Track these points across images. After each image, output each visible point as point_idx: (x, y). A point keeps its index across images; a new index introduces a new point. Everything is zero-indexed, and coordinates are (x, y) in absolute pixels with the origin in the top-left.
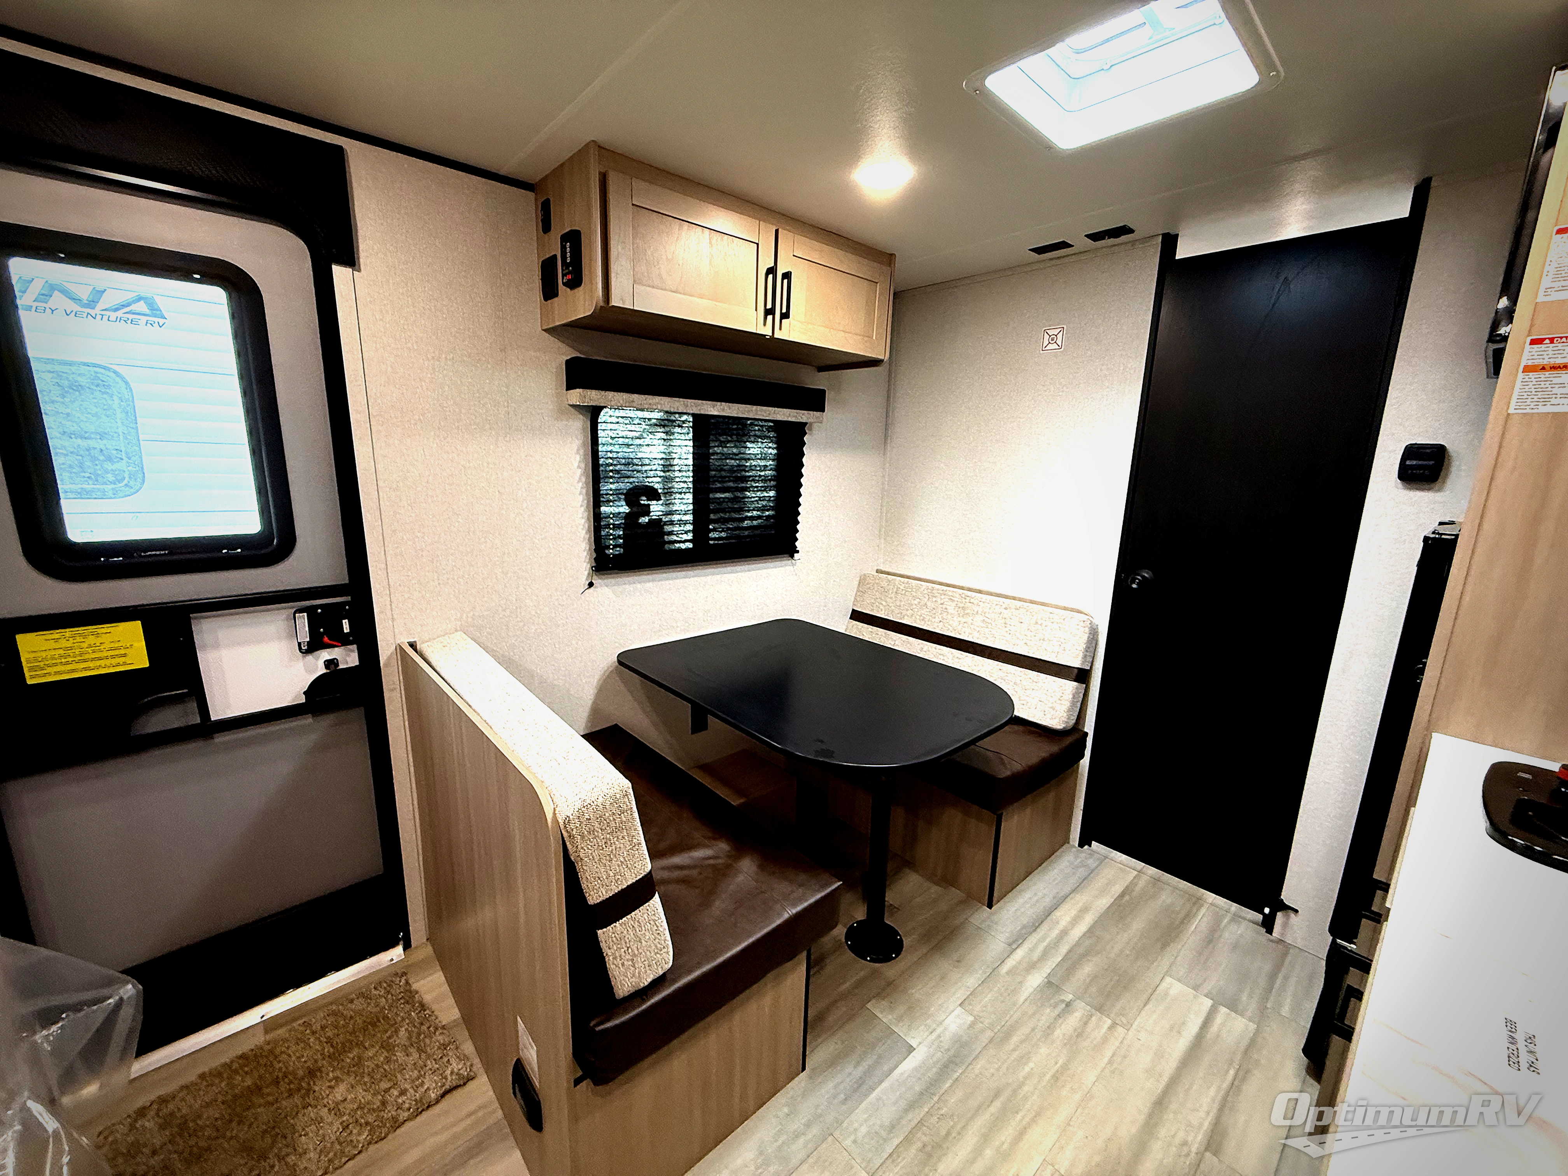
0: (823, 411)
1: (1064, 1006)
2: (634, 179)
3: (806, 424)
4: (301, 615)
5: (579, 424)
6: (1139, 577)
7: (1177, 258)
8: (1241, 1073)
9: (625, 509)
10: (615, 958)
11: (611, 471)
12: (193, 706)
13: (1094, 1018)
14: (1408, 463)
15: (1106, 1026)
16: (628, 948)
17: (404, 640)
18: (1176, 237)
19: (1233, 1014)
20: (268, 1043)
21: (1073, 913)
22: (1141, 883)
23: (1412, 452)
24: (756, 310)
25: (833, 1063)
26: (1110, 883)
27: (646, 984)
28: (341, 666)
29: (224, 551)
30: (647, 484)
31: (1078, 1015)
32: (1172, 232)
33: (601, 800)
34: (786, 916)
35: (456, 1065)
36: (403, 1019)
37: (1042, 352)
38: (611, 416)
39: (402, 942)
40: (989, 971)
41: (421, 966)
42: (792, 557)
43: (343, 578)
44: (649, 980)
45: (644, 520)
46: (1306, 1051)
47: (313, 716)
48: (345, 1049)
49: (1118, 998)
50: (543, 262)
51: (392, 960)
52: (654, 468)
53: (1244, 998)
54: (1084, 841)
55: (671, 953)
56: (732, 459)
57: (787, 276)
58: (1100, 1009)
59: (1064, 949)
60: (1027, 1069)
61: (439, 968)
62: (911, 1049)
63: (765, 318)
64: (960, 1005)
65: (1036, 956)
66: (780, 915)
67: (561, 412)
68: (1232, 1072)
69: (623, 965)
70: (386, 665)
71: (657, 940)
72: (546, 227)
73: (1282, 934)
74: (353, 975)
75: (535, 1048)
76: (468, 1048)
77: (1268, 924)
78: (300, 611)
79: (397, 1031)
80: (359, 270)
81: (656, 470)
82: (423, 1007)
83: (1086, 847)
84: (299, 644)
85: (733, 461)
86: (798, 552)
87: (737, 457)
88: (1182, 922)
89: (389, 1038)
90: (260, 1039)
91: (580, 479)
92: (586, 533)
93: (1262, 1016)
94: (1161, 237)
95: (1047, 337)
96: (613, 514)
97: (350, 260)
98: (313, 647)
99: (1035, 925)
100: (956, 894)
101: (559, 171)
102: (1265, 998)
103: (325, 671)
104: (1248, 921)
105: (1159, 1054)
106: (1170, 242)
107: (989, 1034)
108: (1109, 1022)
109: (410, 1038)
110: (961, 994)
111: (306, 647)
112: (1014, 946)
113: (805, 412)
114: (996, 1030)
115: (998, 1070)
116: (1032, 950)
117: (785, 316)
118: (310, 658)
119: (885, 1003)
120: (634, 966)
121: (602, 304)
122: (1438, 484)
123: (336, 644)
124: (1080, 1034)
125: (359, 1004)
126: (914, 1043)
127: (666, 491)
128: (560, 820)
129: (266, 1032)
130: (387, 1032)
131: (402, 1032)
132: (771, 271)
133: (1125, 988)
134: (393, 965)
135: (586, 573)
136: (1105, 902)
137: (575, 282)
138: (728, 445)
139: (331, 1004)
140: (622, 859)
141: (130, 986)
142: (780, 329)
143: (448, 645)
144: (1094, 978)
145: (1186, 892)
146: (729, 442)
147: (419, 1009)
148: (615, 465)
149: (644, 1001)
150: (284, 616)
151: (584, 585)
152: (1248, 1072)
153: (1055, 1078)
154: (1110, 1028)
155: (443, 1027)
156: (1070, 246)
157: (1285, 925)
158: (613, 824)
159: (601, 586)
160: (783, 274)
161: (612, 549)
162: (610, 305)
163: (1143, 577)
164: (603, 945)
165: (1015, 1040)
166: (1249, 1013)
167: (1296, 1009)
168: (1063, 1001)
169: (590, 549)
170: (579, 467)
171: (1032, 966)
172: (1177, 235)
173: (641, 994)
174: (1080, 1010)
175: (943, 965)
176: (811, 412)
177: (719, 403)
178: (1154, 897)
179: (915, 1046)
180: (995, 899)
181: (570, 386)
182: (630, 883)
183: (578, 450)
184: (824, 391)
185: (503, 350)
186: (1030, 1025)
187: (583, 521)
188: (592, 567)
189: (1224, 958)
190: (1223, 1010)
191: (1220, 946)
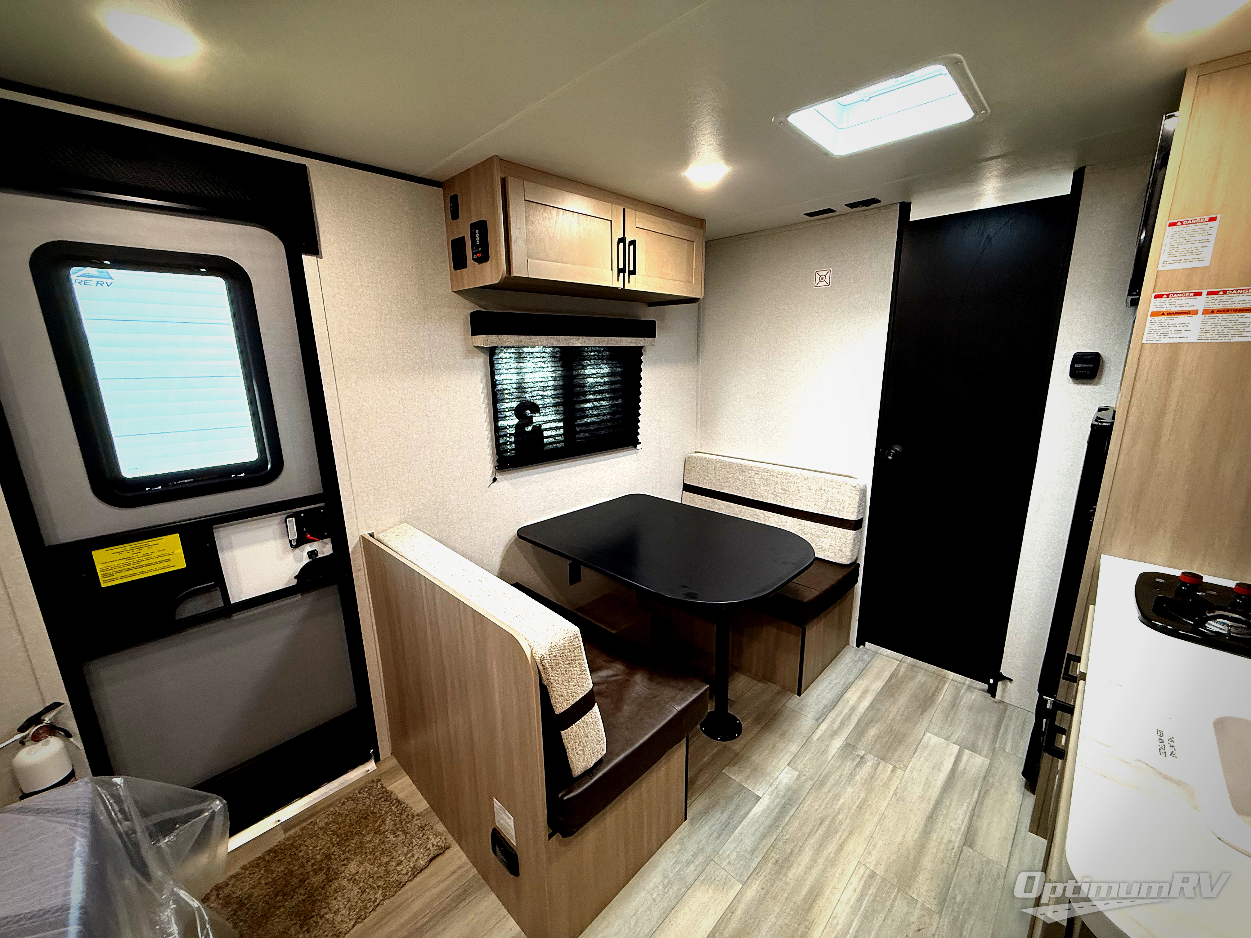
0: (655, 337)
1: (859, 759)
2: (525, 181)
3: (643, 347)
4: (291, 519)
5: (481, 360)
6: (893, 451)
7: (910, 220)
8: (983, 793)
9: (516, 421)
10: (572, 750)
11: (507, 394)
12: (218, 593)
13: (881, 765)
14: (1076, 366)
15: (889, 770)
16: (580, 742)
17: (365, 533)
18: (909, 204)
19: (974, 754)
20: (288, 839)
21: (858, 694)
22: (903, 670)
23: (1078, 358)
24: (612, 270)
25: (706, 812)
26: (882, 670)
27: (592, 765)
28: (320, 556)
29: (233, 476)
31: (869, 764)
32: (906, 201)
33: (562, 642)
34: (675, 712)
35: (433, 840)
36: (387, 813)
37: (815, 288)
38: (505, 354)
39: (373, 757)
40: (805, 740)
41: (391, 773)
42: (635, 447)
43: (318, 489)
44: (593, 763)
45: (529, 428)
46: (1024, 774)
47: (302, 595)
48: (348, 837)
49: (895, 750)
50: (452, 241)
51: (368, 771)
52: (537, 389)
53: (980, 742)
54: (860, 642)
55: (605, 744)
56: (590, 377)
57: (633, 243)
58: (883, 759)
59: (854, 720)
60: (840, 803)
61: (405, 773)
62: (758, 798)
63: (618, 276)
64: (788, 765)
65: (835, 726)
66: (671, 711)
67: (468, 353)
68: (977, 792)
69: (577, 753)
70: (353, 552)
71: (598, 735)
72: (455, 215)
73: (1002, 697)
74: (340, 785)
75: (512, 818)
76: (441, 827)
77: (992, 691)
78: (290, 516)
79: (383, 821)
80: (321, 258)
81: (538, 390)
82: (399, 802)
83: (862, 647)
84: (290, 541)
86: (640, 443)
87: (595, 376)
88: (933, 695)
89: (380, 826)
90: (281, 836)
91: (484, 401)
92: (490, 442)
93: (993, 754)
94: (899, 205)
95: (818, 277)
96: (509, 426)
97: (315, 251)
98: (300, 542)
99: (833, 705)
100: (774, 688)
101: (466, 174)
102: (994, 741)
103: (308, 560)
104: (978, 689)
105: (927, 785)
106: (905, 208)
107: (811, 783)
108: (891, 767)
109: (395, 825)
110: (787, 758)
111: (295, 544)
112: (820, 721)
113: (642, 339)
114: (815, 780)
115: (820, 806)
116: (833, 722)
117: (633, 272)
118: (297, 550)
119: (736, 768)
120: (584, 754)
121: (505, 275)
122: (1096, 379)
123: (315, 539)
124: (872, 777)
125: (350, 805)
126: (759, 794)
127: (545, 405)
128: (537, 658)
129: (285, 832)
130: (376, 822)
131: (388, 821)
132: (622, 240)
133: (900, 743)
134: (368, 774)
135: (491, 471)
136: (879, 685)
137: (482, 260)
138: (588, 368)
139: (329, 806)
140: (576, 682)
141: (218, 802)
142: (629, 282)
143: (400, 535)
144: (878, 737)
145: (934, 673)
146: (589, 365)
147: (397, 804)
148: (509, 390)
149: (591, 778)
150: (278, 521)
151: (490, 480)
152: (987, 791)
153: (860, 807)
154: (892, 771)
155: (418, 815)
156: (835, 211)
157: (1004, 690)
158: (569, 658)
159: (502, 480)
160: (630, 242)
161: (509, 452)
162: (512, 276)
163: (896, 451)
164: (565, 741)
165: (829, 784)
166: (984, 753)
167: (1015, 747)
168: (858, 756)
169: (493, 453)
170: (482, 393)
171: (834, 734)
172: (910, 203)
173: (589, 773)
174: (871, 760)
175: (770, 739)
176: (646, 339)
177: (581, 337)
178: (912, 678)
179: (760, 796)
180: (803, 689)
181: (475, 332)
182: (580, 697)
183: (481, 379)
184: (654, 323)
185: (426, 309)
186: (839, 774)
187: (487, 433)
188: (495, 467)
189: (963, 715)
190: (967, 752)
191: (960, 708)
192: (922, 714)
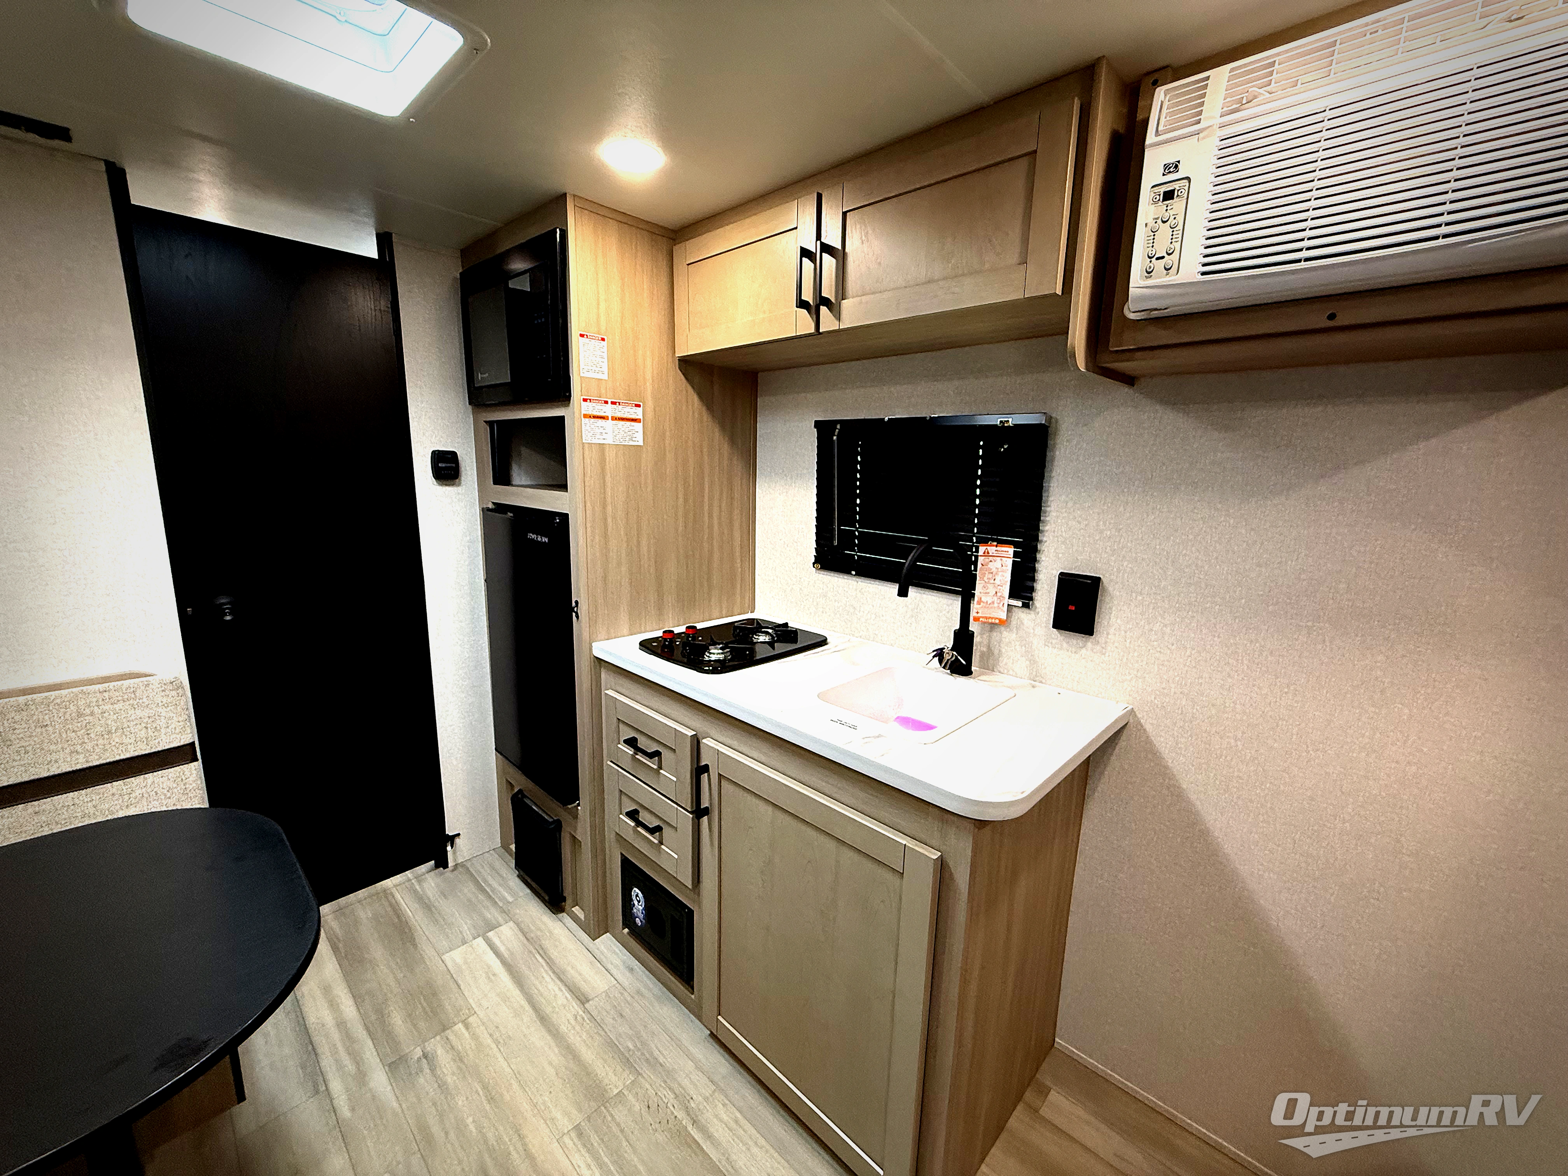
1: (424, 1060)
7: (134, 202)
8: (542, 952)
13: (451, 1038)
14: (436, 465)
15: (464, 1030)
19: (496, 930)
23: (440, 457)
31: (440, 1051)
32: (115, 162)
40: (336, 1134)
49: (441, 1006)
53: (488, 915)
58: (444, 1029)
59: (358, 1033)
60: (471, 1127)
65: (349, 1066)
68: (538, 957)
73: (457, 860)
77: (443, 862)
88: (398, 916)
93: (508, 915)
94: (102, 163)
99: (311, 1050)
102: (495, 904)
105: (505, 999)
106: (116, 176)
108: (460, 1026)
112: (322, 1088)
122: (458, 480)
124: (459, 1058)
133: (434, 994)
136: (331, 967)
144: (410, 1017)
145: (369, 897)
152: (542, 947)
153: (491, 1099)
154: (467, 1028)
157: (455, 851)
165: (435, 1129)
166: (501, 920)
167: (511, 891)
168: (419, 1059)
171: (361, 1076)
172: (124, 170)
174: (437, 1046)
178: (357, 922)
186: (428, 1104)
189: (448, 908)
190: (491, 934)
191: (437, 904)
192: (415, 946)
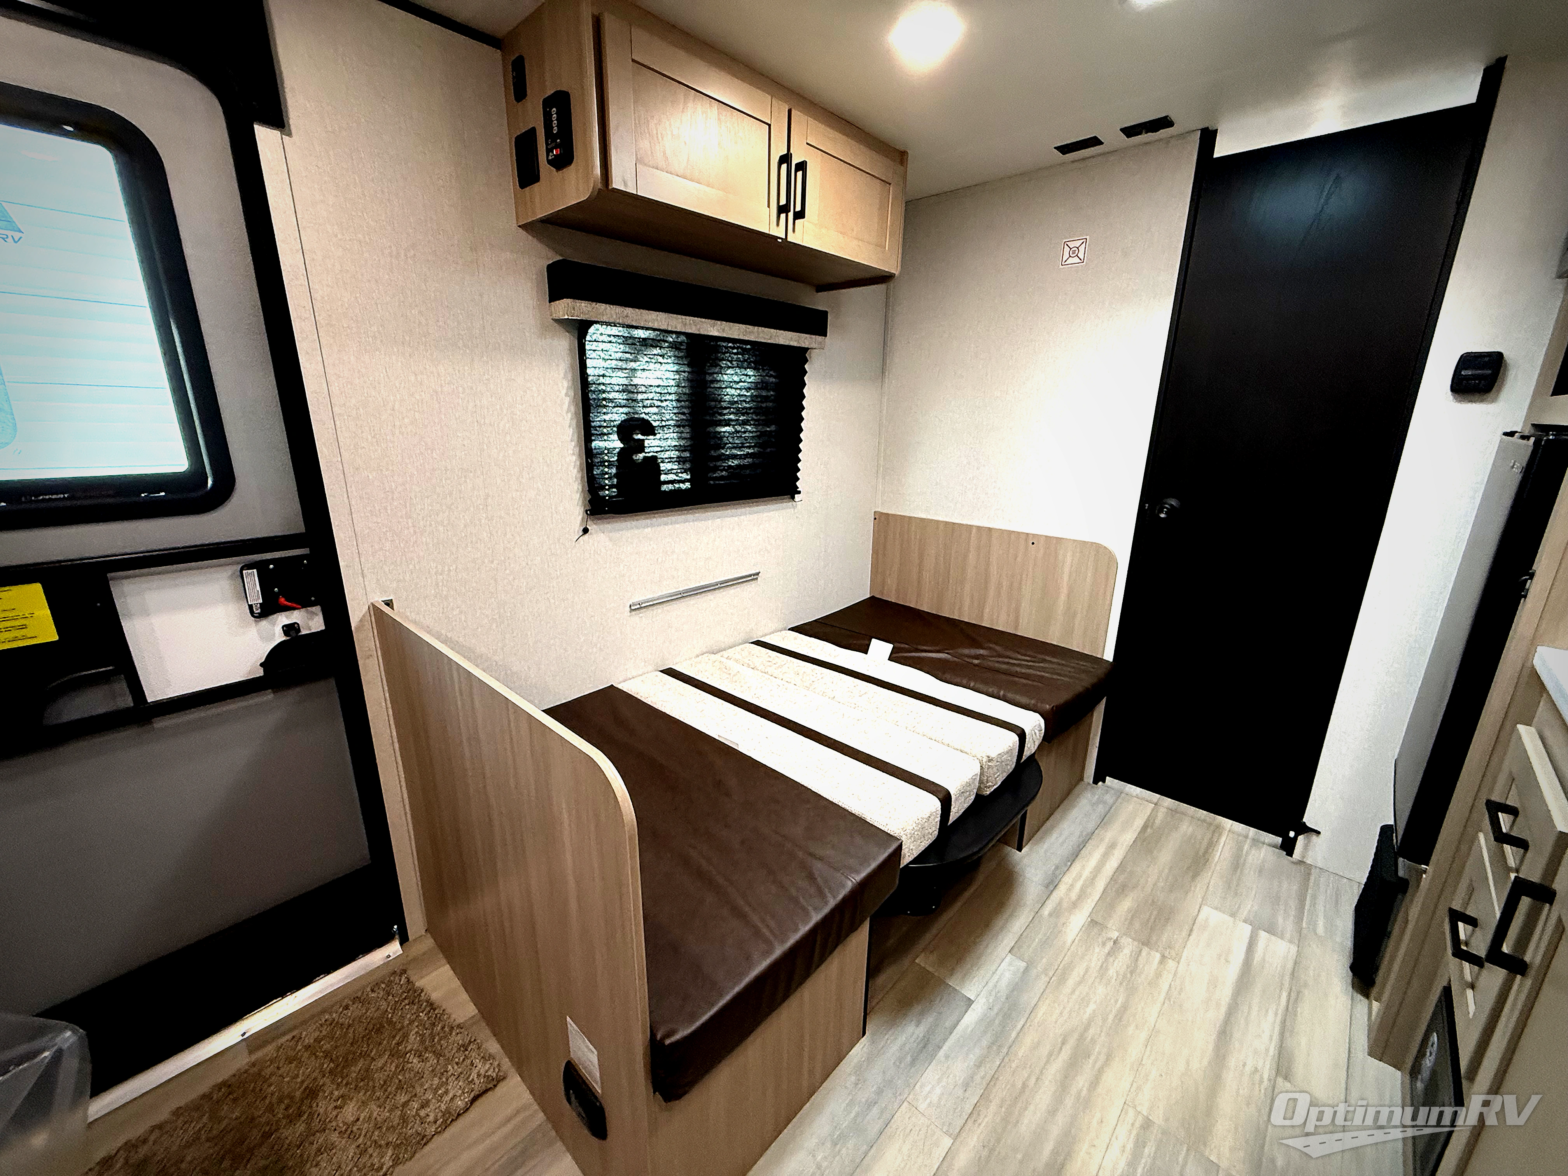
0: (825, 335)
1: (1111, 944)
2: (633, 28)
3: (808, 349)
4: (250, 571)
5: (564, 343)
6: (1167, 506)
7: (1216, 155)
8: (1293, 995)
9: (619, 445)
11: (604, 399)
12: (121, 686)
13: (1144, 953)
14: (1462, 373)
15: (1156, 960)
17: (378, 599)
18: (1215, 133)
19: (1273, 937)
20: (254, 1065)
21: (1102, 850)
22: (1161, 815)
23: (1467, 361)
24: (769, 206)
25: (893, 1024)
26: (1131, 818)
28: (304, 632)
29: (143, 495)
30: (643, 416)
31: (1127, 951)
32: (1211, 127)
34: (851, 886)
35: (481, 1067)
36: (411, 1022)
37: (1061, 266)
38: (601, 334)
39: (397, 936)
40: (1033, 913)
41: (423, 960)
42: (793, 498)
43: (299, 527)
45: (639, 457)
46: (1353, 968)
47: (274, 693)
48: (348, 1062)
49: (1162, 930)
50: (517, 140)
51: (389, 956)
52: (650, 396)
53: (1280, 920)
54: (1099, 778)
56: (731, 387)
57: (802, 166)
58: (1146, 943)
59: (1100, 886)
60: (1089, 1010)
61: (444, 961)
62: (970, 1002)
63: (778, 217)
64: (1010, 952)
65: (1074, 896)
66: (843, 885)
67: (544, 331)
68: (1284, 995)
70: (357, 628)
72: (520, 93)
73: (1304, 856)
74: (346, 977)
75: (595, 1052)
76: (493, 1046)
77: (1288, 847)
78: (249, 566)
79: (406, 1036)
80: (289, 134)
81: (652, 399)
82: (432, 1005)
83: (1100, 783)
84: (251, 607)
85: (734, 390)
86: (799, 492)
87: (738, 386)
88: (1206, 851)
89: (398, 1044)
90: (243, 1061)
91: (569, 408)
92: (578, 472)
93: (1300, 938)
94: (1199, 132)
95: (1067, 249)
96: (608, 450)
97: (277, 120)
98: (267, 610)
99: (1067, 864)
101: (534, 17)
102: (1299, 920)
103: (284, 638)
104: (1270, 845)
105: (1213, 983)
106: (1208, 137)
107: (1044, 979)
108: (1158, 956)
109: (422, 1042)
110: (1009, 942)
111: (259, 611)
112: (1051, 887)
113: (807, 336)
114: (1051, 974)
115: (1060, 1014)
116: (1069, 889)
117: (800, 215)
118: (264, 623)
119: (934, 957)
121: (600, 186)
122: (1490, 395)
123: (294, 606)
124: (1132, 971)
125: (355, 1010)
126: (971, 995)
127: (664, 423)
129: (251, 1052)
130: (394, 1037)
131: (412, 1037)
132: (785, 159)
133: (1167, 920)
134: (388, 962)
135: (580, 517)
136: (1129, 837)
137: (563, 161)
138: (728, 372)
139: (323, 1012)
141: (70, 1034)
142: (794, 231)
144: (1136, 912)
145: (1204, 821)
146: (729, 367)
147: (428, 1009)
148: (608, 392)
150: (228, 572)
151: (578, 532)
152: (1298, 993)
153: (1119, 1017)
154: (1161, 962)
155: (459, 1026)
156: (1101, 143)
157: (1306, 847)
159: (596, 532)
160: (797, 165)
162: (610, 188)
163: (1171, 505)
165: (1071, 982)
166: (1288, 936)
167: (1330, 927)
168: (1110, 939)
169: (583, 491)
170: (566, 395)
171: (1073, 906)
172: (1216, 130)
174: (1129, 946)
176: (813, 336)
177: (719, 322)
178: (1175, 828)
179: (972, 998)
180: (1025, 840)
181: (554, 296)
183: (565, 373)
184: (825, 313)
185: (473, 249)
186: (1083, 966)
187: (574, 458)
188: (586, 511)
189: (1252, 883)
190: (1263, 935)
191: (1246, 872)
192: (1194, 879)
